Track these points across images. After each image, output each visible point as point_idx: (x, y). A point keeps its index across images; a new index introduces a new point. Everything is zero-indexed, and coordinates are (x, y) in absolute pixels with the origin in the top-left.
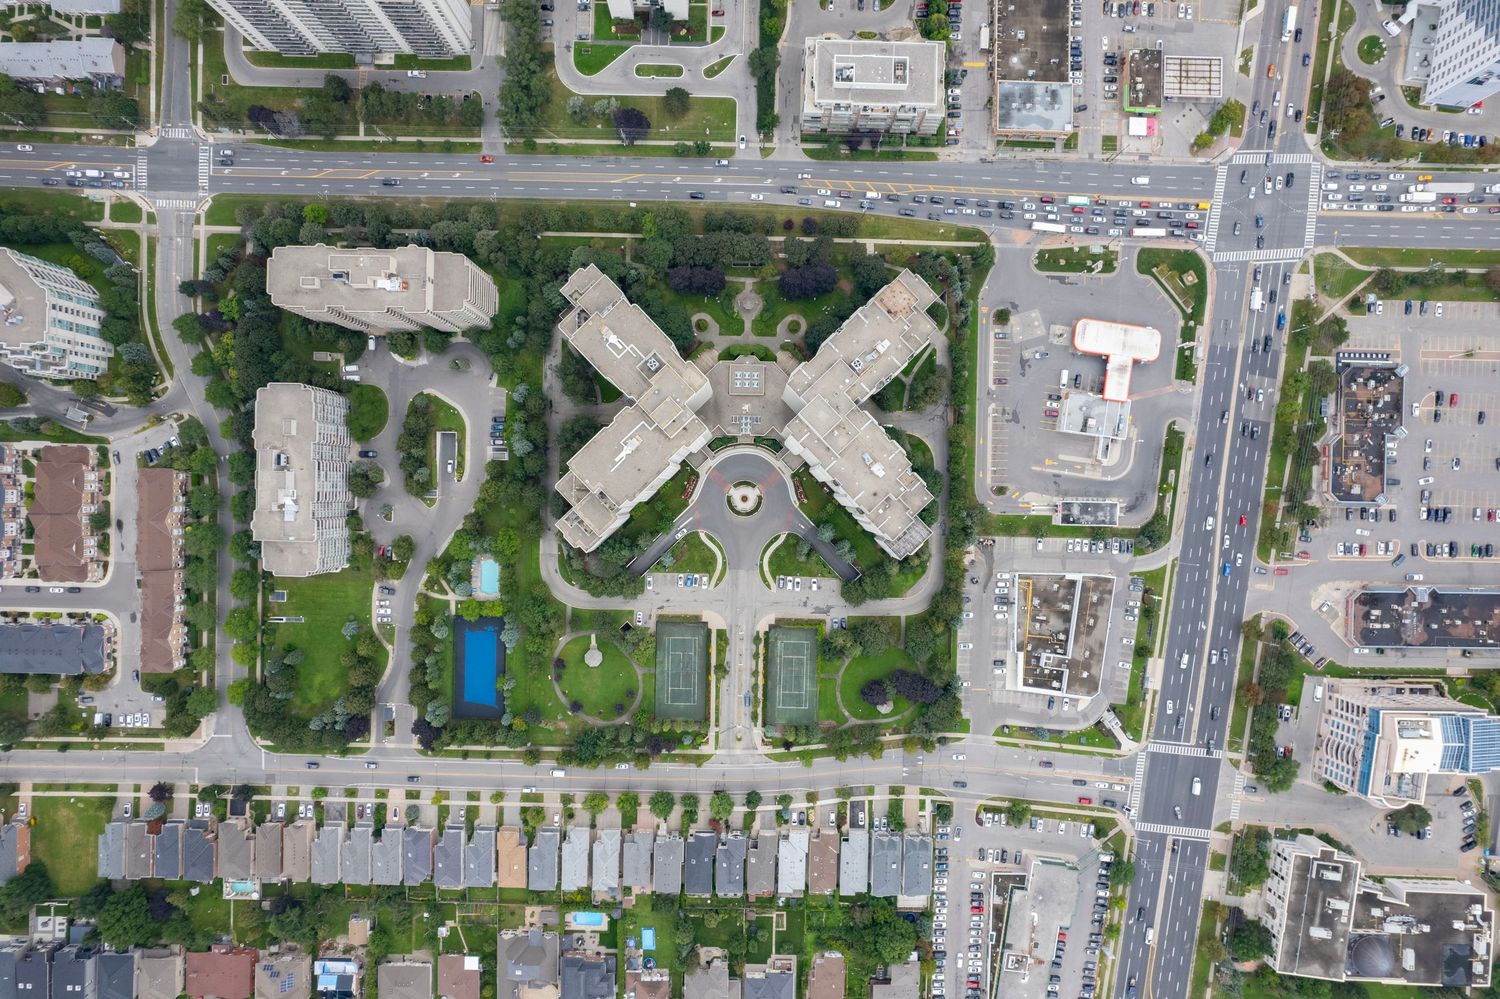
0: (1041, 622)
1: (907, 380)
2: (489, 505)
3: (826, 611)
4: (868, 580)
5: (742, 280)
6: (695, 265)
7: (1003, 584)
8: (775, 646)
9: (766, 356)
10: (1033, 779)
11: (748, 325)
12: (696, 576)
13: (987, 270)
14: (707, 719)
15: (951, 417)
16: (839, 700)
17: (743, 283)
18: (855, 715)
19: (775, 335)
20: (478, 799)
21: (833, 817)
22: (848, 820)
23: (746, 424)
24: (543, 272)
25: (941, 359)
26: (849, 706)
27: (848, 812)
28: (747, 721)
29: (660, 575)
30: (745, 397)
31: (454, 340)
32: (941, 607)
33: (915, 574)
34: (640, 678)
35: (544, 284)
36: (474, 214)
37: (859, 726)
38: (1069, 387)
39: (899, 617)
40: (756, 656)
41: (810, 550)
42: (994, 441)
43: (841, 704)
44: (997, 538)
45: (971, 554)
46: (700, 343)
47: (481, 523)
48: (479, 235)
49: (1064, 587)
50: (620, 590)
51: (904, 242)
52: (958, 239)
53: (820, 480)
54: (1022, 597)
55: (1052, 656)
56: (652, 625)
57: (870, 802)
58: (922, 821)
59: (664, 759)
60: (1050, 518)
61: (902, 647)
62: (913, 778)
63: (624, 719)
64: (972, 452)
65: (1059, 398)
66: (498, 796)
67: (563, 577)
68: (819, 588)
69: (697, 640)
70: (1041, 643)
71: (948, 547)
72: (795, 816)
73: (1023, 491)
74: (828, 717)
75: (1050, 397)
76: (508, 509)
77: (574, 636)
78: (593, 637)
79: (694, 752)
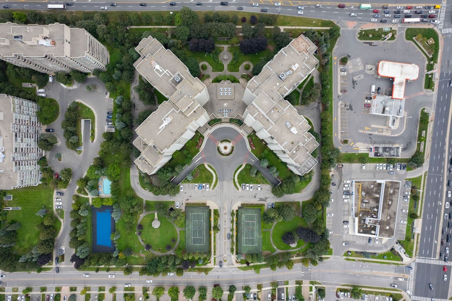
0: (366, 203)
1: (301, 91)
2: (106, 153)
3: (265, 200)
4: (285, 185)
5: (223, 46)
6: (200, 38)
7: (347, 186)
8: (241, 217)
9: (234, 81)
10: (362, 276)
11: (226, 67)
12: (204, 184)
13: (336, 39)
14: (210, 252)
15: (321, 108)
16: (272, 241)
17: (223, 47)
18: (279, 248)
19: (238, 71)
20: (104, 290)
21: (270, 296)
22: (277, 297)
23: (226, 113)
24: (129, 43)
25: (316, 81)
26: (276, 244)
27: (277, 294)
28: (229, 252)
29: (187, 184)
30: (225, 100)
31: (89, 77)
32: (320, 197)
33: (306, 182)
34: (178, 233)
35: (129, 48)
36: (97, 17)
37: (281, 253)
38: (375, 93)
39: (299, 202)
40: (232, 222)
41: (257, 172)
42: (341, 119)
43: (273, 243)
44: (343, 164)
45: (332, 172)
46: (203, 75)
47: (102, 162)
48: (98, 26)
49: (376, 186)
50: (168, 192)
51: (297, 27)
52: (322, 26)
53: (261, 138)
54: (357, 192)
55: (372, 219)
56: (183, 208)
57: (287, 288)
58: (311, 296)
59: (190, 271)
60: (368, 154)
61: (301, 216)
62: (306, 277)
63: (171, 252)
64: (331, 124)
65: (371, 98)
66: (113, 289)
67: (142, 186)
68: (261, 189)
69: (205, 214)
70: (366, 213)
71: (321, 168)
72: (252, 296)
73: (355, 142)
74: (267, 249)
75: (367, 98)
76: (114, 155)
77: (147, 213)
78: (156, 214)
79: (204, 267)
